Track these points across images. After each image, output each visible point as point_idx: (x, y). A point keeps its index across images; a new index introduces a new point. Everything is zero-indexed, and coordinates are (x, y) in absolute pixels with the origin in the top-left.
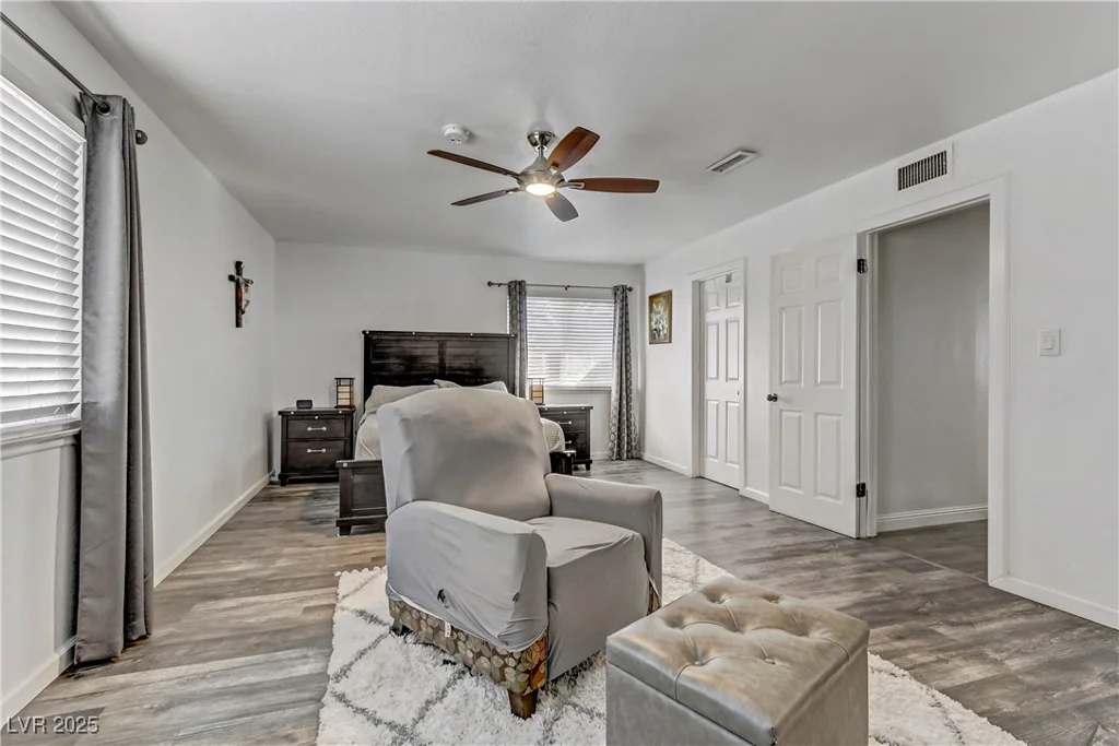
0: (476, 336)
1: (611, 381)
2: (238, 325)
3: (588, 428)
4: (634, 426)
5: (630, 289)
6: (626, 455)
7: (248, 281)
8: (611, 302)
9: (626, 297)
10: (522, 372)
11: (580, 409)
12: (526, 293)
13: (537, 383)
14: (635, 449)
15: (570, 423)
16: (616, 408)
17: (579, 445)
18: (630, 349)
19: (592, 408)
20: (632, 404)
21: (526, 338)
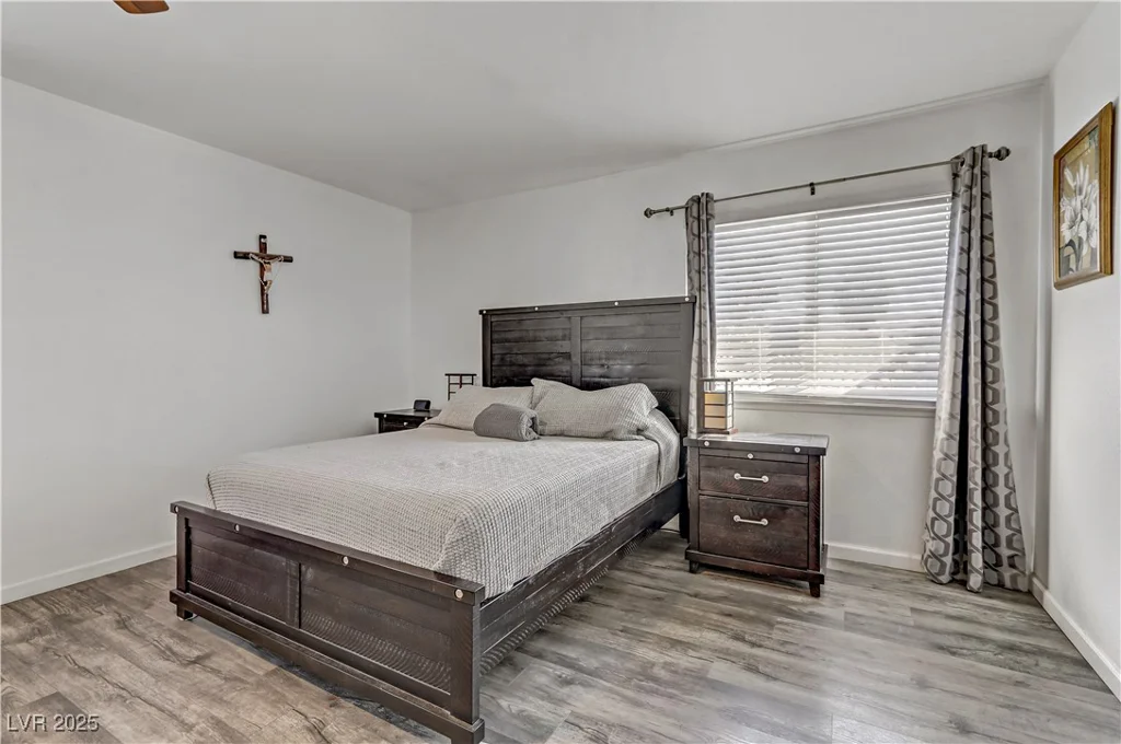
2: (265, 311)
3: (814, 496)
4: (1008, 505)
5: (1001, 155)
6: (975, 580)
7: (273, 257)
8: (943, 200)
9: (984, 174)
10: (700, 364)
11: (790, 450)
12: (710, 216)
13: (720, 387)
14: (1012, 566)
15: (765, 479)
16: (947, 457)
17: (791, 530)
18: (995, 307)
19: (823, 451)
20: (1000, 449)
21: (711, 303)
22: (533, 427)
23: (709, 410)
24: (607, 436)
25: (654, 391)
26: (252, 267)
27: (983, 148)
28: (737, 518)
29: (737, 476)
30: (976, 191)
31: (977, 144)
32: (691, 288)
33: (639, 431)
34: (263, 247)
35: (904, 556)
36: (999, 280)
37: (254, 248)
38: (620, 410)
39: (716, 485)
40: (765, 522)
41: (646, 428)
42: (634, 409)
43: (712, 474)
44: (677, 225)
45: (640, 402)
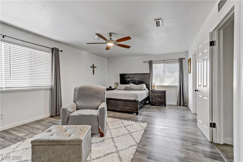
0: (141, 74)
1: (177, 84)
2: (94, 74)
3: (165, 96)
4: (185, 97)
5: (184, 59)
6: (182, 105)
7: (95, 67)
8: (178, 63)
9: (182, 61)
10: (151, 82)
11: (162, 91)
12: (152, 63)
13: (154, 84)
14: (186, 104)
15: (160, 94)
16: (179, 92)
17: (162, 100)
18: (183, 75)
19: (166, 91)
20: (184, 91)
21: (152, 74)
22: (132, 89)
23: (153, 87)
24: (141, 90)
25: (146, 85)
26: (92, 68)
27: (182, 58)
28: (157, 99)
29: (157, 94)
30: (181, 63)
31: (181, 58)
32: (150, 72)
33: (145, 89)
34: (93, 66)
35: (175, 103)
36: (184, 72)
37: (92, 66)
38: (142, 87)
39: (154, 95)
40: (160, 99)
41: (146, 89)
42: (144, 87)
43: (154, 94)
44: (148, 64)
45: (144, 86)
